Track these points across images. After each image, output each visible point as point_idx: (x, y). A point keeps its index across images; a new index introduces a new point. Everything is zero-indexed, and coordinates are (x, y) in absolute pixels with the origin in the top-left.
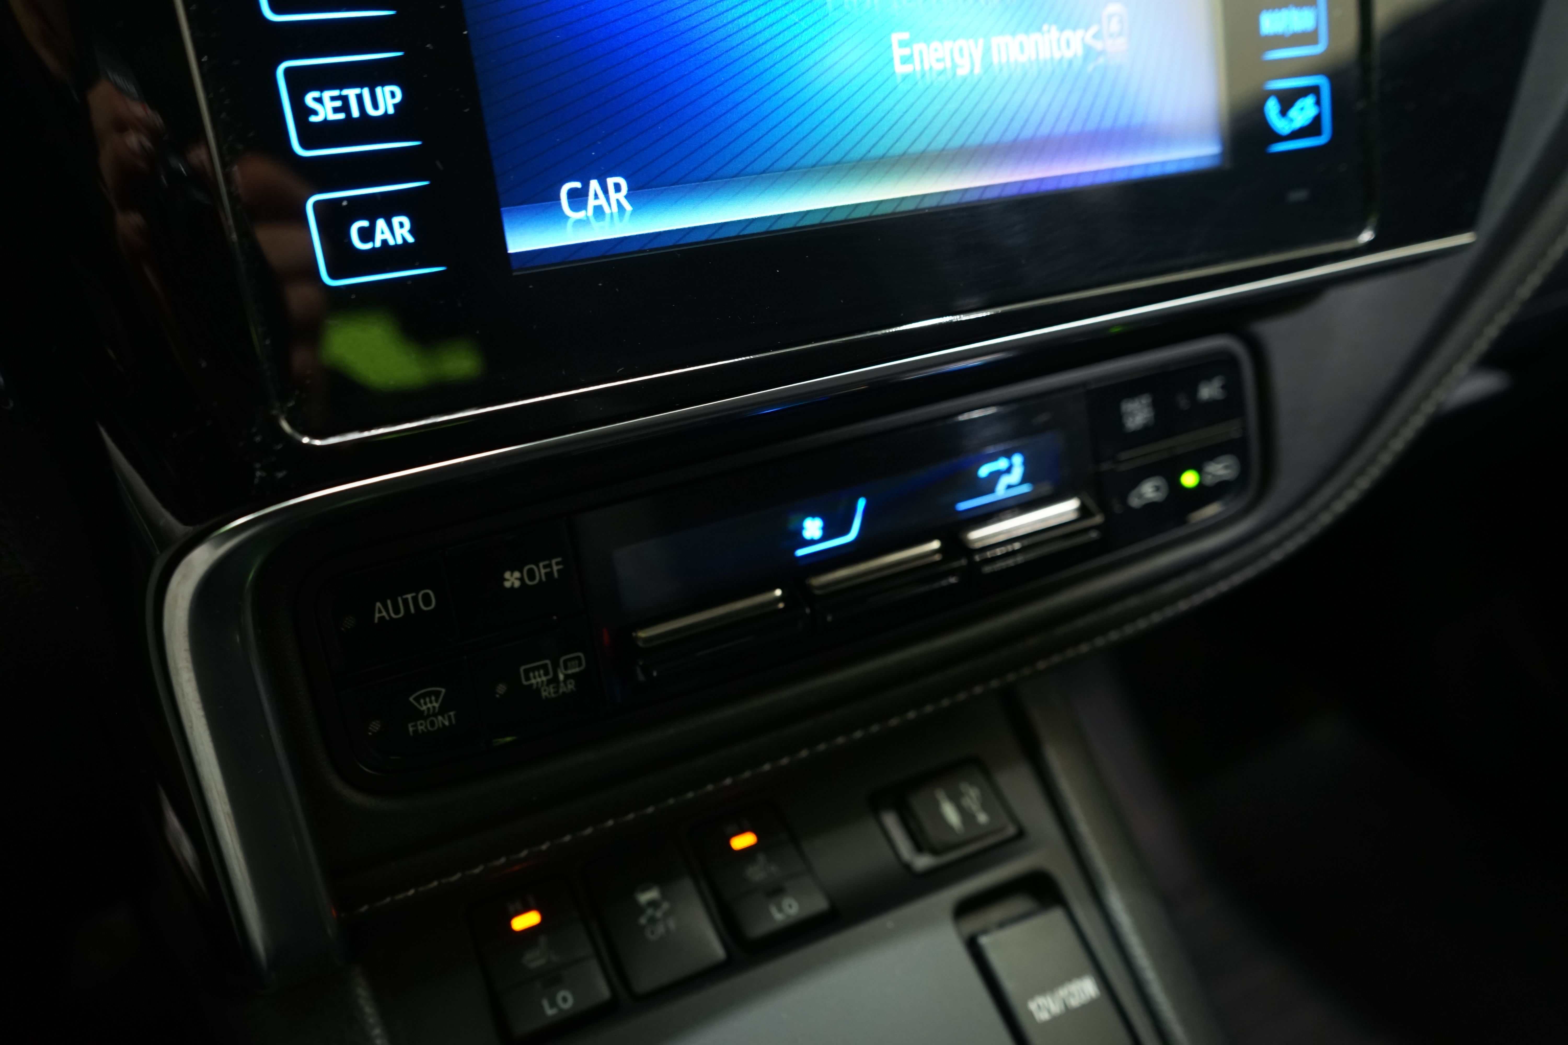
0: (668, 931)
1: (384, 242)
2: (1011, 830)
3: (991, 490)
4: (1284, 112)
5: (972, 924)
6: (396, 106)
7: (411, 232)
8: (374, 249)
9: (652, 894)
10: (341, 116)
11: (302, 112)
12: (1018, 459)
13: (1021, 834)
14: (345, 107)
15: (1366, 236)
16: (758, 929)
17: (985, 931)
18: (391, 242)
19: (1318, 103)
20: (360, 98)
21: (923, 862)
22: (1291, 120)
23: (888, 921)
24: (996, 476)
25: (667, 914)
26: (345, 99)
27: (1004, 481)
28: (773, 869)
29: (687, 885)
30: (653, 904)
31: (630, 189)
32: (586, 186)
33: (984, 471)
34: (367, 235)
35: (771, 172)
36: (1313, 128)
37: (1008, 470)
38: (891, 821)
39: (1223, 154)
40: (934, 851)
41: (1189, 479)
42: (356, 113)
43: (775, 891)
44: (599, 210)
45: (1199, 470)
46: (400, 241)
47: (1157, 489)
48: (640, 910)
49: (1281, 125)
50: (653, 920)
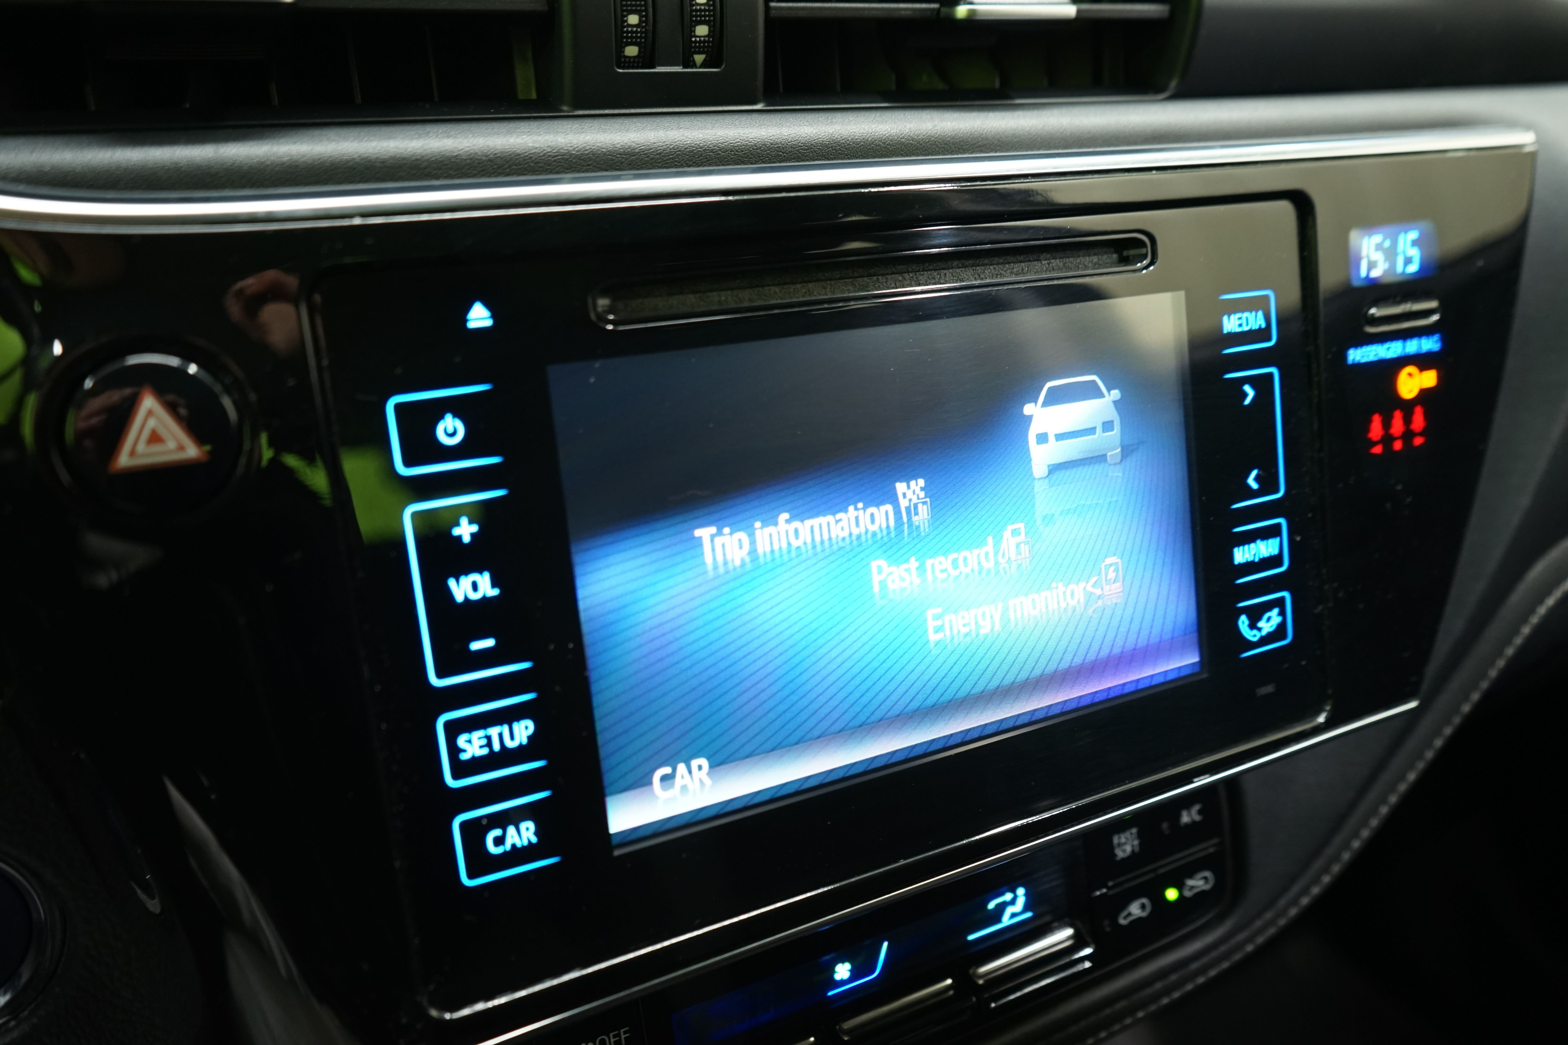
1: (514, 846)
3: (998, 920)
4: (1253, 626)
6: (529, 738)
7: (536, 834)
8: (505, 852)
10: (485, 751)
11: (454, 751)
12: (1021, 891)
14: (489, 744)
15: (1321, 719)
18: (519, 845)
19: (1282, 613)
20: (501, 736)
22: (1259, 629)
24: (1002, 907)
26: (489, 738)
27: (1010, 910)
31: (712, 766)
32: (674, 770)
33: (991, 905)
34: (499, 841)
35: (824, 736)
36: (1279, 633)
37: (1013, 902)
39: (1201, 662)
41: (1172, 894)
42: (497, 747)
44: (684, 788)
45: (1180, 887)
46: (526, 843)
47: (1143, 907)
49: (1251, 635)
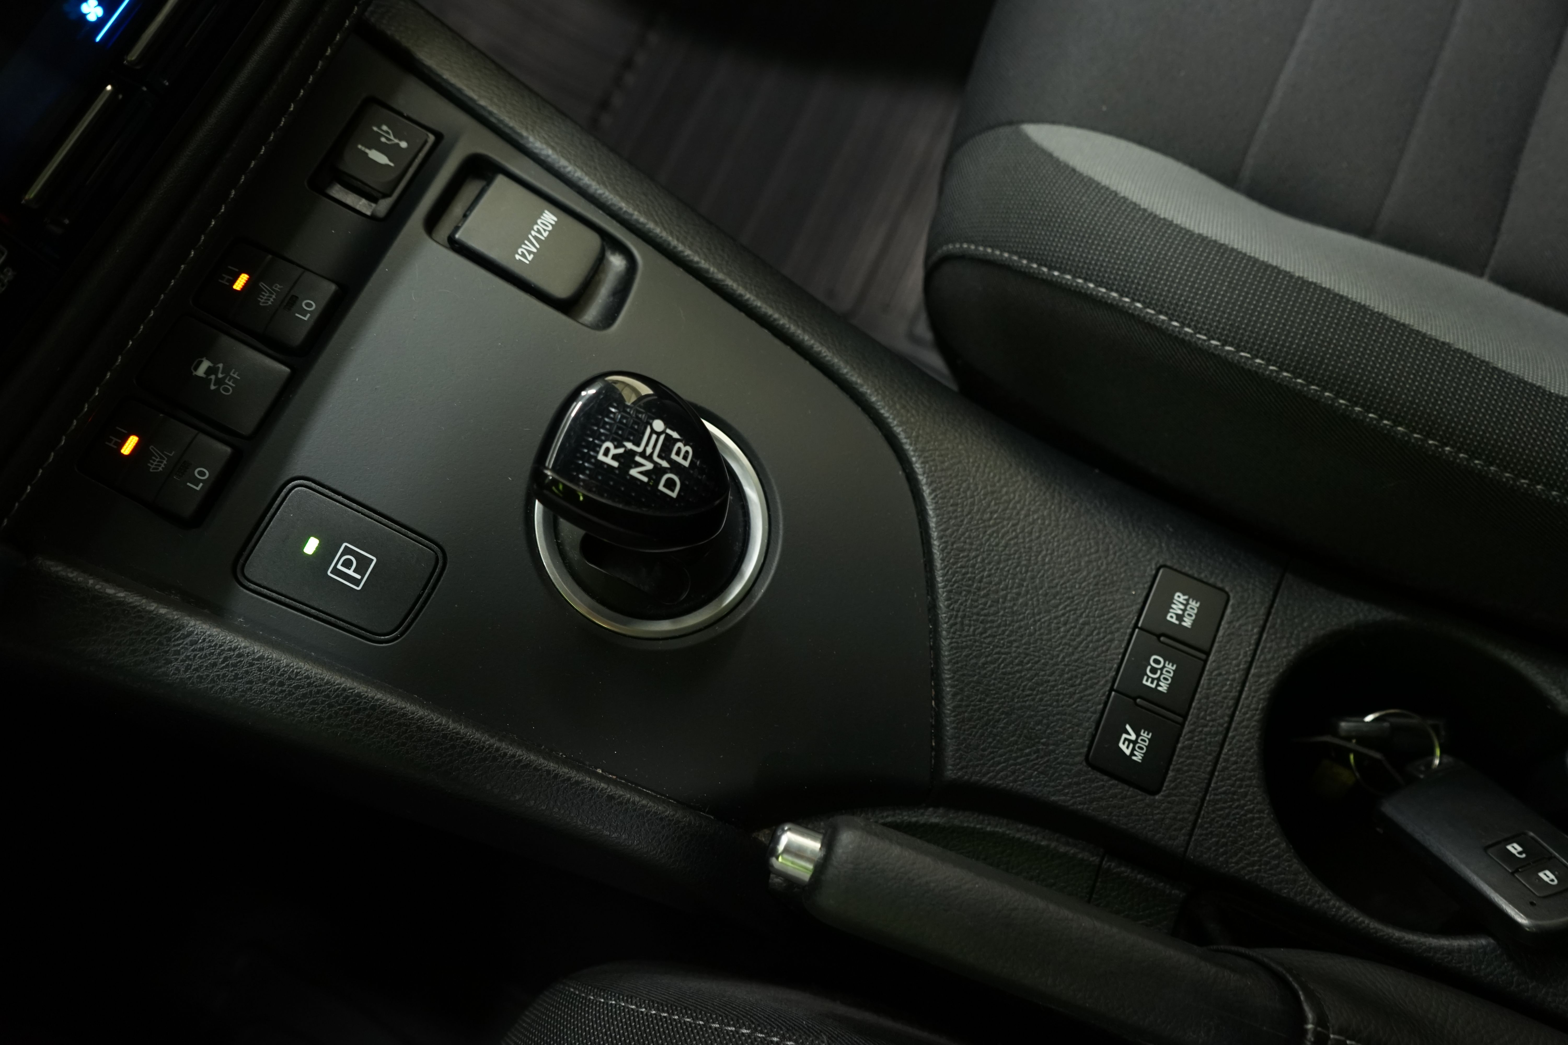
0: (235, 381)
2: (432, 138)
5: (444, 230)
9: (205, 365)
13: (439, 136)
16: (298, 336)
17: (457, 228)
21: (383, 206)
23: (383, 268)
25: (226, 371)
28: (278, 287)
29: (225, 341)
30: (209, 371)
38: (338, 192)
40: (385, 196)
43: (291, 302)
48: (204, 382)
50: (219, 382)
